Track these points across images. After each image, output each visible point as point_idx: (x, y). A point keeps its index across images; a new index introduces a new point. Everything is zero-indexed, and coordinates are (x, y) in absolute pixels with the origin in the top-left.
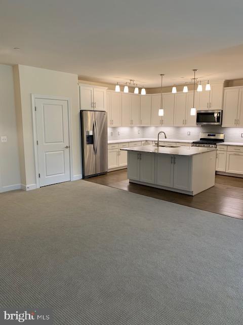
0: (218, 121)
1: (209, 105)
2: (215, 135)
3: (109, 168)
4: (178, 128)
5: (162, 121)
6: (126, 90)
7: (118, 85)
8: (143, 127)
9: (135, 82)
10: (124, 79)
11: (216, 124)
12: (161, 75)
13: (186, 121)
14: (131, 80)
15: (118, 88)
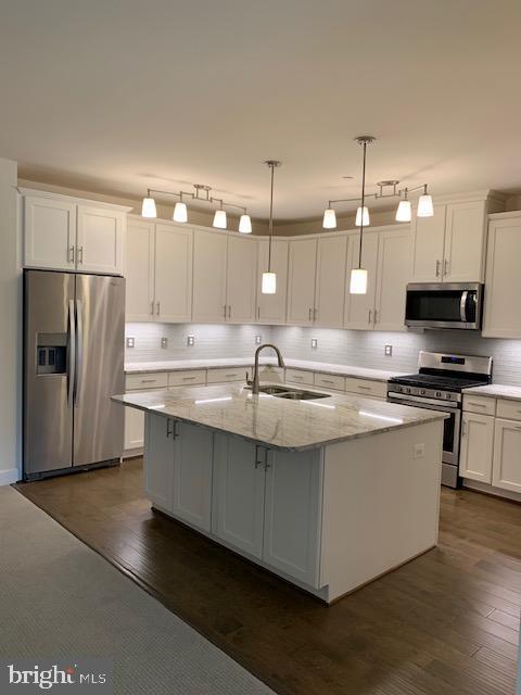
0: (470, 318)
1: (442, 266)
2: (461, 362)
3: (127, 447)
4: (359, 333)
5: (315, 311)
6: (180, 213)
7: (149, 197)
8: (272, 327)
9: (212, 194)
10: (171, 179)
11: (462, 325)
12: (270, 163)
13: (376, 312)
14: (198, 187)
15: (149, 208)
